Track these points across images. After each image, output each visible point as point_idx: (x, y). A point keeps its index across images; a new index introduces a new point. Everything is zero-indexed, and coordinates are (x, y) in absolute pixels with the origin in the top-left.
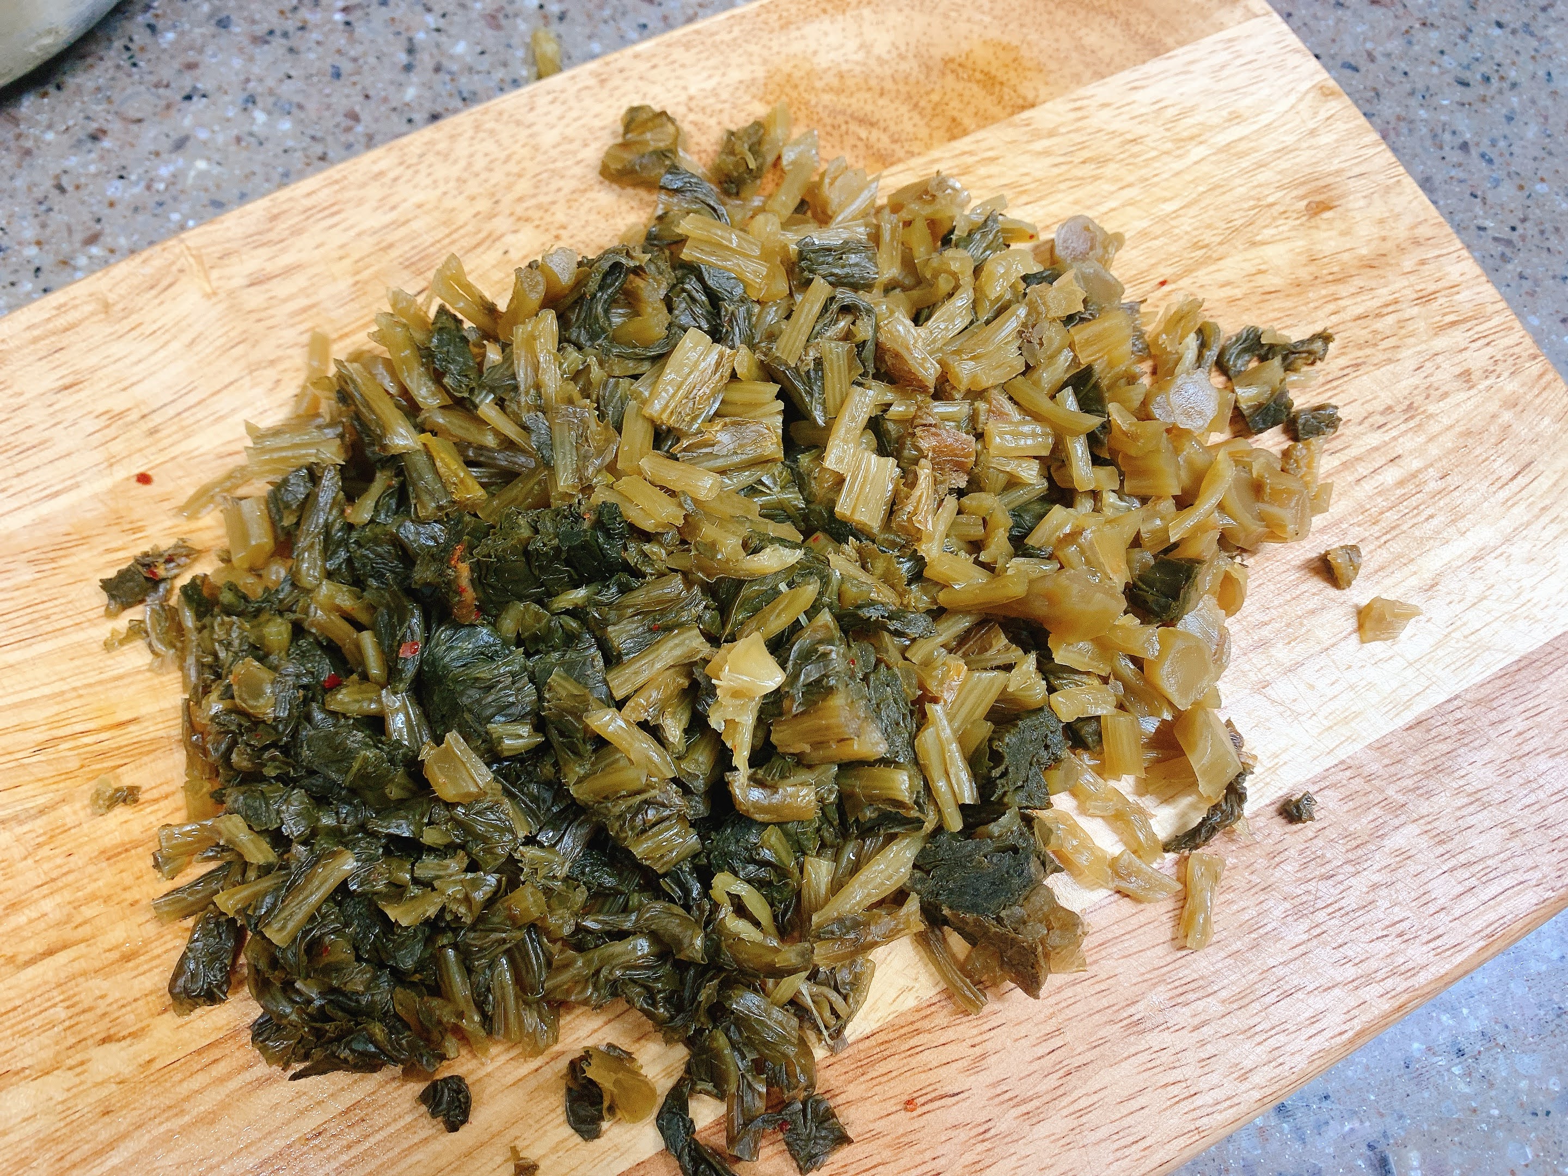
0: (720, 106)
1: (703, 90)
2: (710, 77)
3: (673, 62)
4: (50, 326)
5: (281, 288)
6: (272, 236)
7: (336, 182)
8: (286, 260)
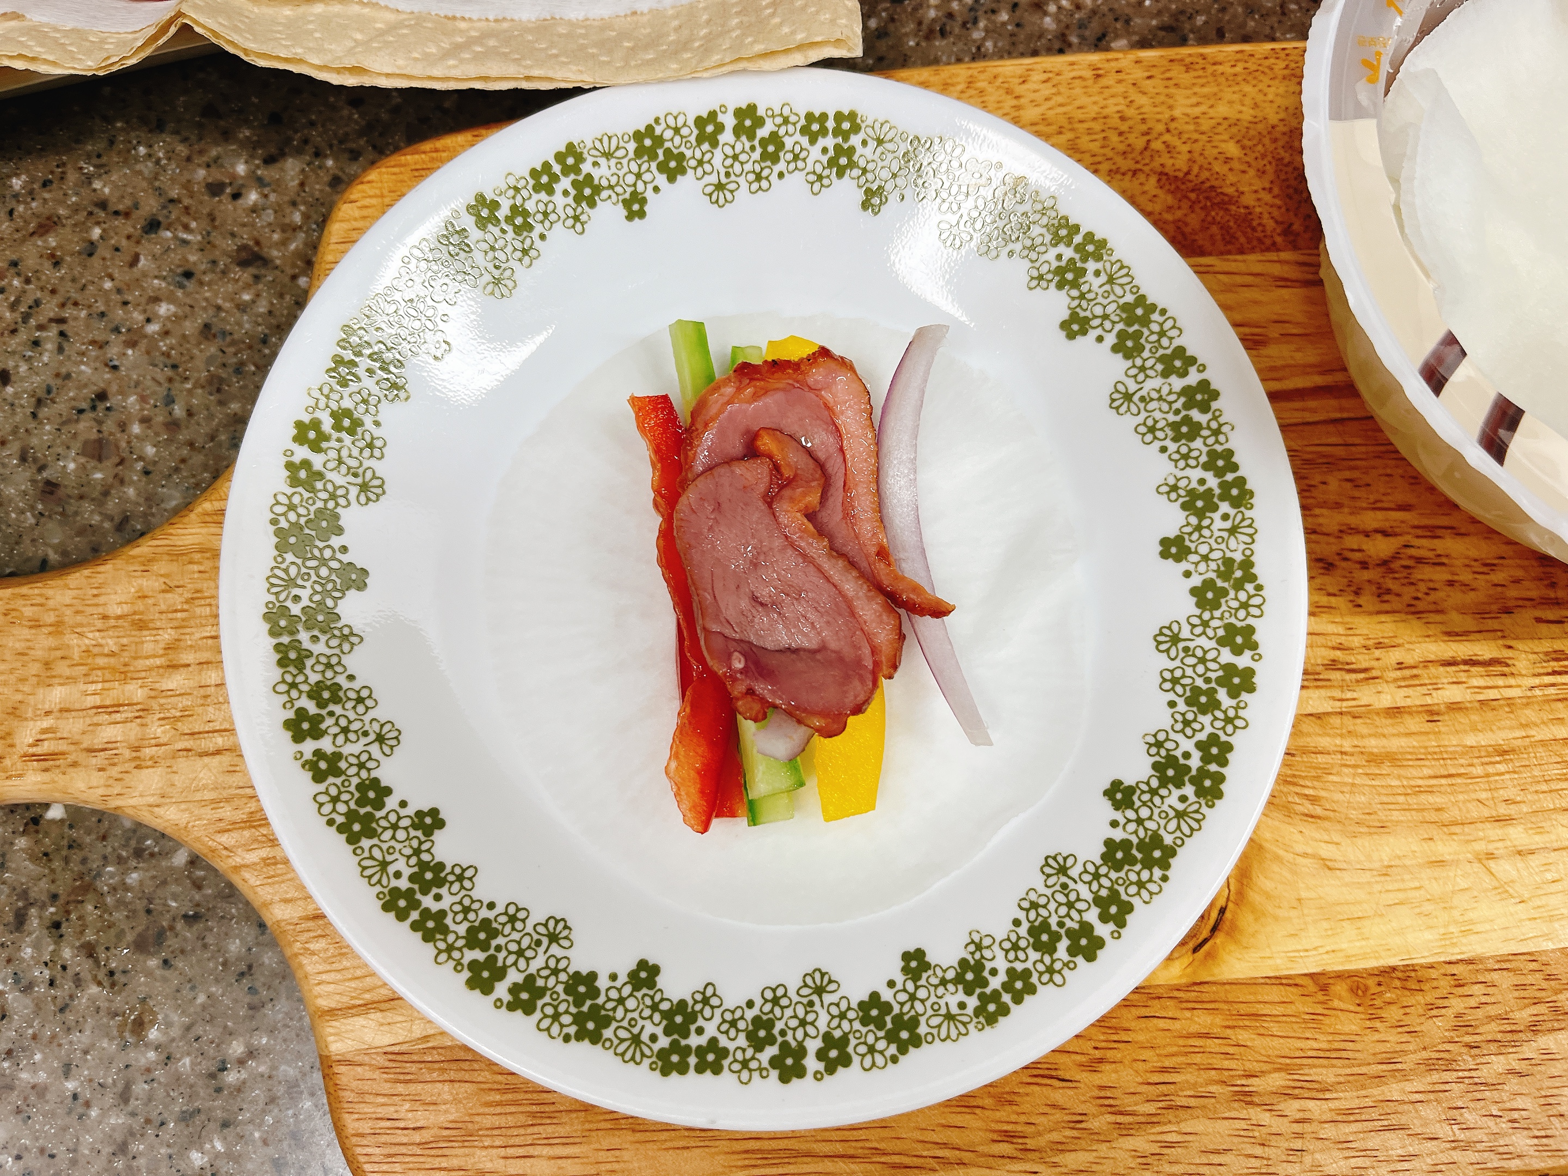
0: (1196, 136)
1: (1187, 115)
2: (1198, 104)
3: (1169, 79)
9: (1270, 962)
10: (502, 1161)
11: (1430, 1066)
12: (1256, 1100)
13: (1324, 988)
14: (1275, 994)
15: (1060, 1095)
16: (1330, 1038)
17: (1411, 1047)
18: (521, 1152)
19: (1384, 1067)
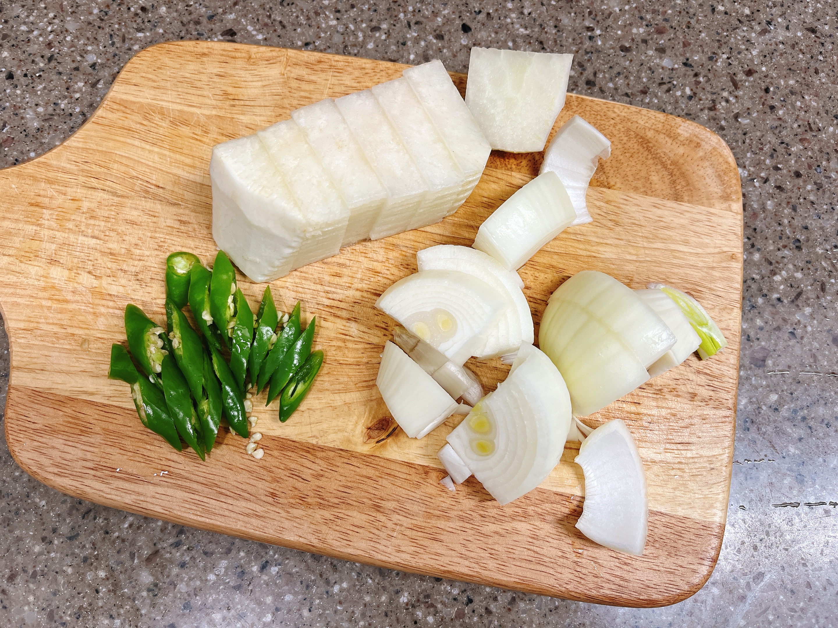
4: (230, 53)
5: (305, 86)
6: (315, 68)
7: (348, 62)
8: (313, 78)
9: (407, 456)
10: (63, 446)
11: (461, 518)
12: (381, 510)
13: (426, 473)
14: (405, 469)
15: (299, 485)
16: (422, 494)
17: (455, 508)
18: (70, 443)
19: (441, 513)
